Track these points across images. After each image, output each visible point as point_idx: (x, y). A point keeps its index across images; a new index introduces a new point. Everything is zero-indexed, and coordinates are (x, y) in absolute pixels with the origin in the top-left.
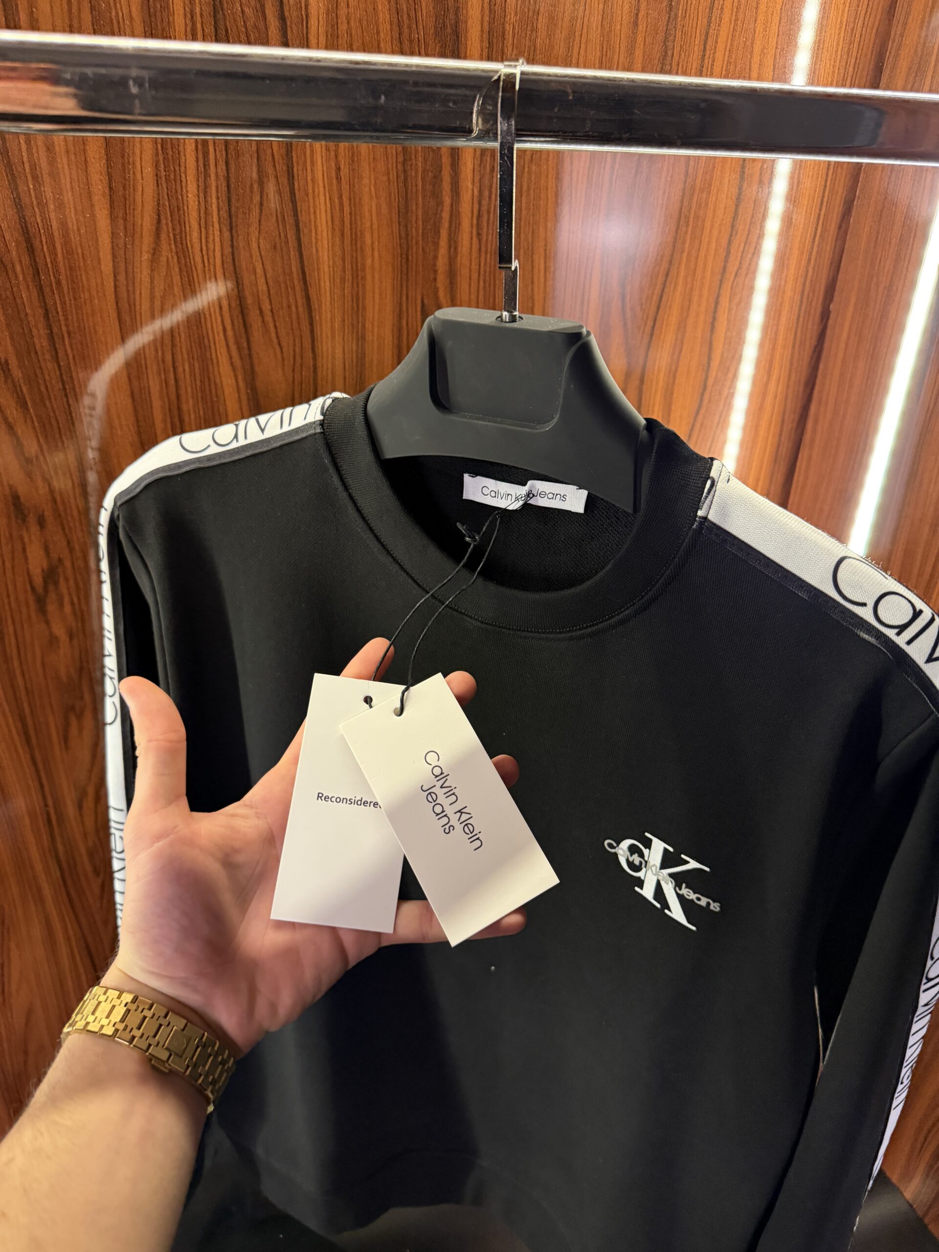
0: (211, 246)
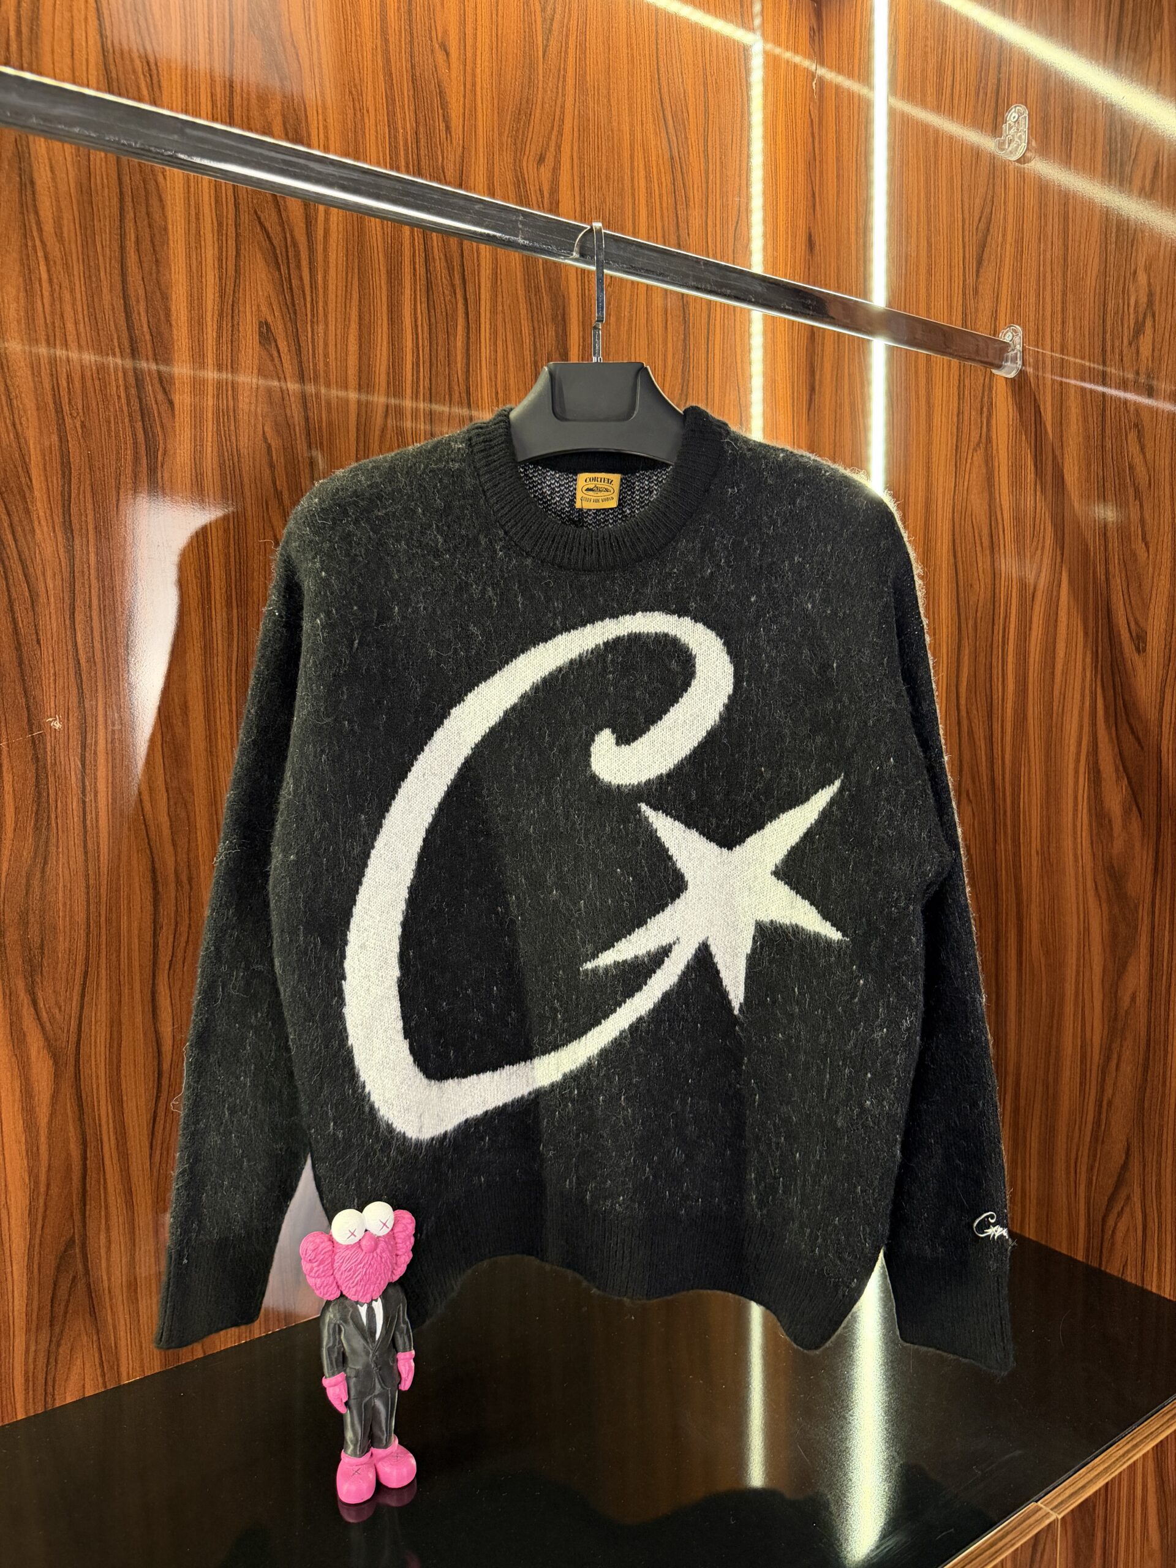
0: (418, 432)
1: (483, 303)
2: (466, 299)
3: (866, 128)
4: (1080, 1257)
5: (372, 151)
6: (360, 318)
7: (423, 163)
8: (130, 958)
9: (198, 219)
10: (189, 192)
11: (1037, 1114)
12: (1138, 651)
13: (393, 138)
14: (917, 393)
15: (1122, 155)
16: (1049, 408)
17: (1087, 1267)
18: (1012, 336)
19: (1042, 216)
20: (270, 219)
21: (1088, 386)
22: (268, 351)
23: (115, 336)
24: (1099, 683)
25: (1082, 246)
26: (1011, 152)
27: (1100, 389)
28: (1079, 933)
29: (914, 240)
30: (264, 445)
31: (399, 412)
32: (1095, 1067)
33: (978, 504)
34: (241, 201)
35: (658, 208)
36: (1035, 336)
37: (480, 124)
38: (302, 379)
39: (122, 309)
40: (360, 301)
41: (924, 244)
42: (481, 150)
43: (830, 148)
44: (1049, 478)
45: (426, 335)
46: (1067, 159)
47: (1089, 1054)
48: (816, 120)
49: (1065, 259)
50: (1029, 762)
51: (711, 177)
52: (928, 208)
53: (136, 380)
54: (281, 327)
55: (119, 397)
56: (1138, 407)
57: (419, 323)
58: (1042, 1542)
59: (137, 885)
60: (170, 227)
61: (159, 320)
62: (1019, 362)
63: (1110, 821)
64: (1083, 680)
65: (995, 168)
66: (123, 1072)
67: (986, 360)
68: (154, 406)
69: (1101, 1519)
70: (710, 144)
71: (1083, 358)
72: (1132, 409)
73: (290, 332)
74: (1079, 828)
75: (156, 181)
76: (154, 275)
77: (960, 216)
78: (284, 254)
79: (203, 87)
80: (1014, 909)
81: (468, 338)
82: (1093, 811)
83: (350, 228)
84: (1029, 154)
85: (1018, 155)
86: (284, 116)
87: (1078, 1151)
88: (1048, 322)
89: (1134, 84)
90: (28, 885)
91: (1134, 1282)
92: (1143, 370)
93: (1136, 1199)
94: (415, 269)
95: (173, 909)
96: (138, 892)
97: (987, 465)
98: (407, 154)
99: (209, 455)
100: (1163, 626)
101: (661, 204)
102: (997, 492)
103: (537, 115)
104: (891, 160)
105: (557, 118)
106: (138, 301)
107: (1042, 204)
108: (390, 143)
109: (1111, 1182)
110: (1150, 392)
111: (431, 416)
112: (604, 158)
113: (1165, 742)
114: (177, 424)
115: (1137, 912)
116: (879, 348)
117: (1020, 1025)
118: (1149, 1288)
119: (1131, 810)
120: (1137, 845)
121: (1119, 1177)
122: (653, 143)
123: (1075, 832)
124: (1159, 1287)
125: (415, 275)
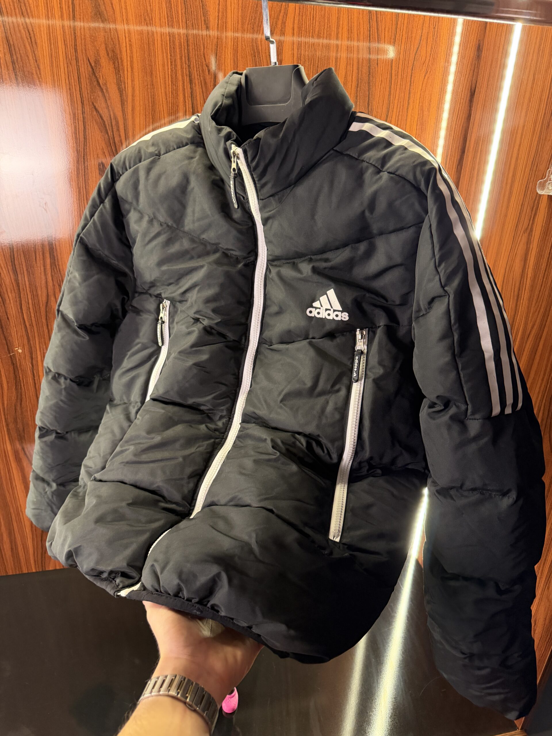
33: (518, 267)
34: (84, 99)
78: (110, 124)
90: (16, 409)
97: (527, 245)
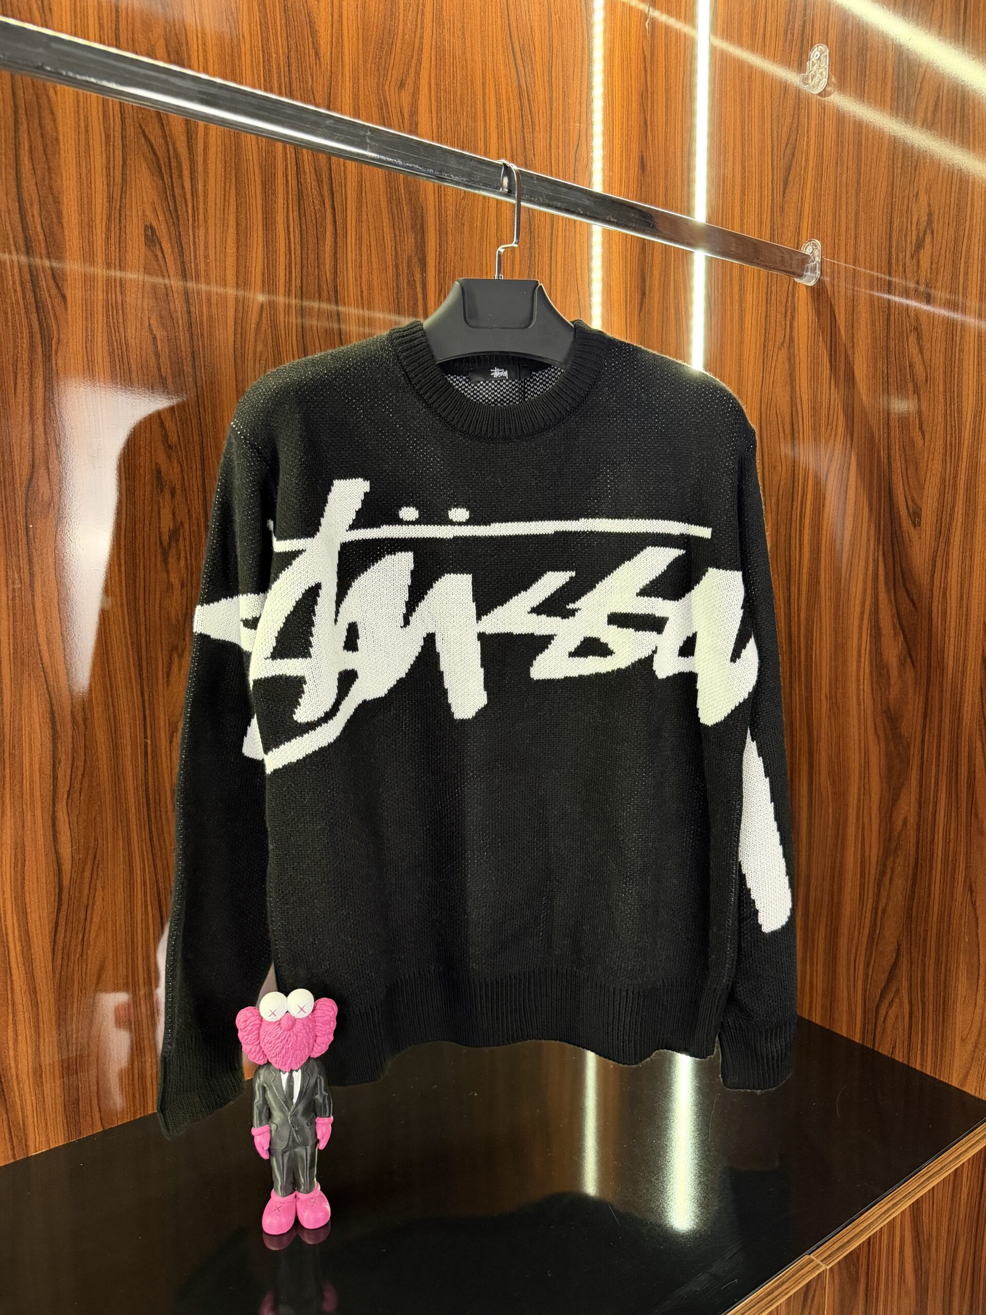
0: (290, 325)
1: (349, 212)
2: (333, 209)
3: (691, 64)
4: (857, 1039)
5: (247, 73)
6: (237, 224)
7: (294, 86)
8: (32, 789)
9: (87, 131)
10: (78, 107)
11: (824, 919)
12: (915, 526)
13: (267, 60)
14: (731, 298)
15: (908, 91)
16: (843, 313)
17: (862, 1047)
18: (812, 249)
19: (839, 143)
20: (154, 132)
21: (876, 294)
22: (153, 252)
23: (11, 237)
24: (881, 553)
25: (873, 171)
26: (813, 86)
27: (886, 296)
28: (860, 765)
29: (730, 163)
30: (150, 336)
31: (272, 305)
32: (872, 880)
33: (782, 396)
34: (127, 116)
35: (507, 131)
36: (831, 250)
37: (346, 51)
38: (184, 276)
39: (17, 211)
40: (237, 209)
41: (738, 167)
42: (347, 75)
43: (660, 81)
44: (842, 373)
45: (298, 240)
46: (861, 94)
47: (867, 869)
48: (648, 56)
49: (858, 183)
50: (821, 619)
51: (554, 103)
52: (743, 135)
53: (31, 275)
54: (164, 231)
55: (15, 291)
56: (918, 314)
57: (291, 229)
58: (812, 1290)
59: (37, 724)
60: (61, 137)
61: (52, 222)
62: (818, 272)
63: (888, 671)
64: (868, 551)
65: (800, 101)
66: (26, 888)
67: (788, 269)
68: (48, 299)
69: (864, 1267)
70: (554, 74)
71: (872, 269)
72: (912, 315)
73: (173, 236)
74: (862, 678)
75: (48, 96)
76: (47, 182)
77: (769, 142)
78: (167, 164)
79: (90, 11)
80: (807, 745)
81: (336, 243)
82: (874, 663)
83: (227, 141)
84: (829, 89)
85: (820, 90)
86: (166, 40)
87: (857, 950)
88: (843, 238)
89: (919, 27)
91: (901, 1061)
92: (923, 280)
93: (904, 992)
94: (287, 180)
95: (70, 746)
96: (39, 731)
97: (790, 362)
98: (280, 77)
99: (100, 345)
100: (936, 504)
101: (510, 127)
102: (798, 386)
103: (398, 44)
104: (712, 93)
105: (416, 48)
106: (32, 205)
107: (840, 134)
108: (264, 67)
109: (884, 977)
110: (929, 299)
111: (302, 312)
112: (458, 84)
113: (935, 604)
114: (70, 317)
115: (909, 750)
116: (700, 258)
117: (810, 844)
118: (914, 1066)
119: (905, 661)
120: (911, 692)
121: (890, 973)
122: (503, 72)
123: (858, 680)
124: (922, 1065)
125: (287, 186)
